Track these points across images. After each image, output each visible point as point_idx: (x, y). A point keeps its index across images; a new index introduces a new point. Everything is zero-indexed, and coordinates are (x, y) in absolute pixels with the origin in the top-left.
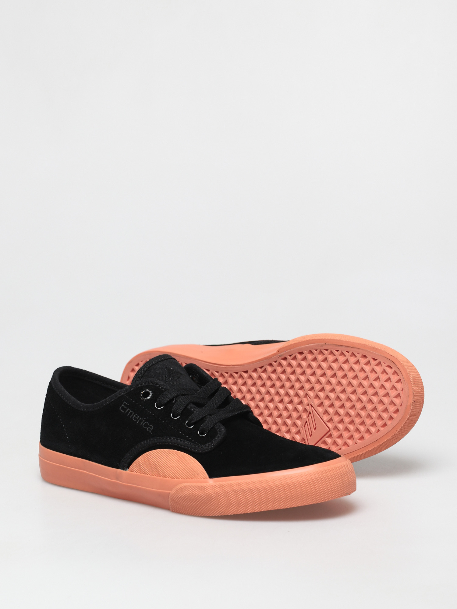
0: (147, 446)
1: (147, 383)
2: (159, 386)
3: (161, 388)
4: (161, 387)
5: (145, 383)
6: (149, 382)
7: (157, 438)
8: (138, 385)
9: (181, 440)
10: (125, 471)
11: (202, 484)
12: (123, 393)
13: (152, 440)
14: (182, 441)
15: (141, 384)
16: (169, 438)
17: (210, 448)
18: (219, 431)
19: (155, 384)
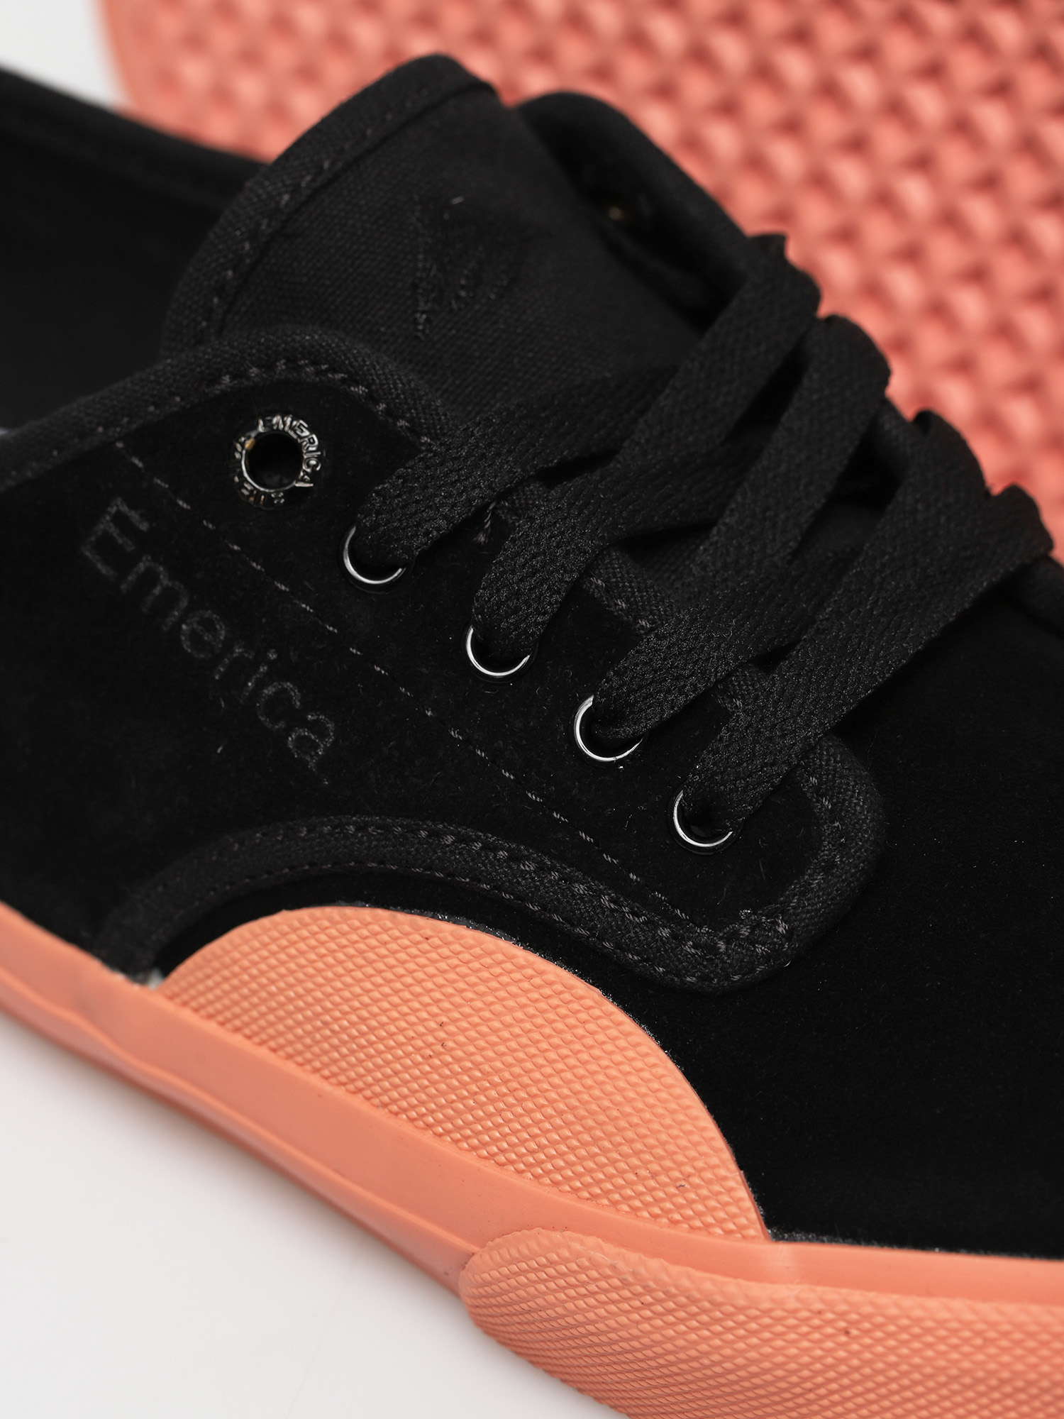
0: (291, 868)
1: (281, 365)
2: (373, 398)
3: (388, 412)
4: (382, 406)
5: (269, 366)
6: (292, 361)
7: (366, 825)
8: (215, 380)
9: (542, 868)
10: (135, 988)
11: (709, 1283)
12: (106, 427)
13: (331, 834)
14: (555, 875)
15: (237, 375)
16: (450, 839)
17: (766, 958)
18: (833, 815)
19: (343, 381)
